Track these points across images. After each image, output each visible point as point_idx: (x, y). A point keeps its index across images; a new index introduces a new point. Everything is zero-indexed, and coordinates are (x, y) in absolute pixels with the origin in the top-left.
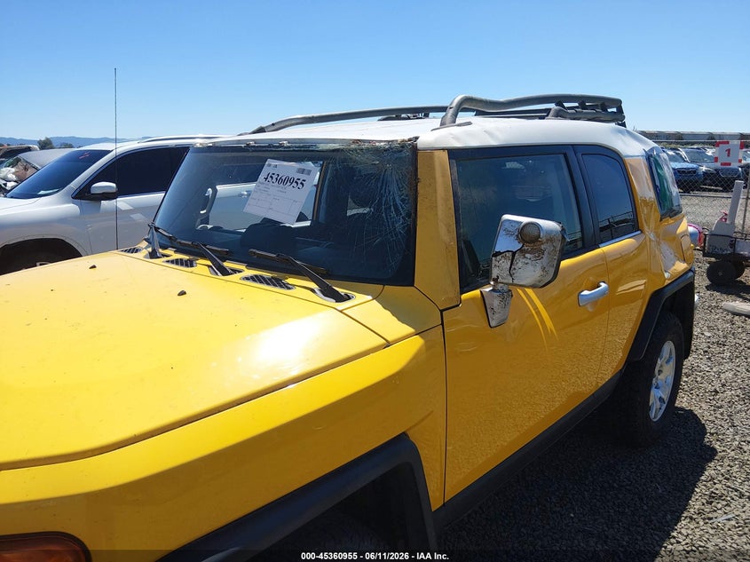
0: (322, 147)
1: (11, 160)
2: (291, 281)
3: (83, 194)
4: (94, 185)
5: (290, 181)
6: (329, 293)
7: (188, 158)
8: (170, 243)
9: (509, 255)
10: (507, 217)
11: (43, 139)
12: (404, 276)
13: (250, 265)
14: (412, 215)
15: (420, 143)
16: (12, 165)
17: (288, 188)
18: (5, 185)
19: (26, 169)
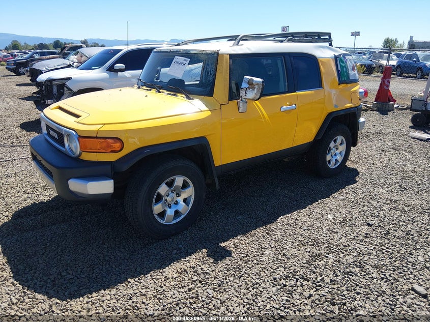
0: (192, 52)
1: (75, 52)
2: (178, 95)
3: (111, 69)
4: (116, 65)
5: (181, 63)
6: (188, 98)
7: (152, 54)
8: (145, 84)
9: (245, 89)
10: (246, 77)
11: (83, 40)
12: (211, 94)
13: (167, 91)
14: (215, 75)
15: (220, 52)
16: (76, 54)
17: (181, 66)
18: (73, 64)
19: (81, 57)
